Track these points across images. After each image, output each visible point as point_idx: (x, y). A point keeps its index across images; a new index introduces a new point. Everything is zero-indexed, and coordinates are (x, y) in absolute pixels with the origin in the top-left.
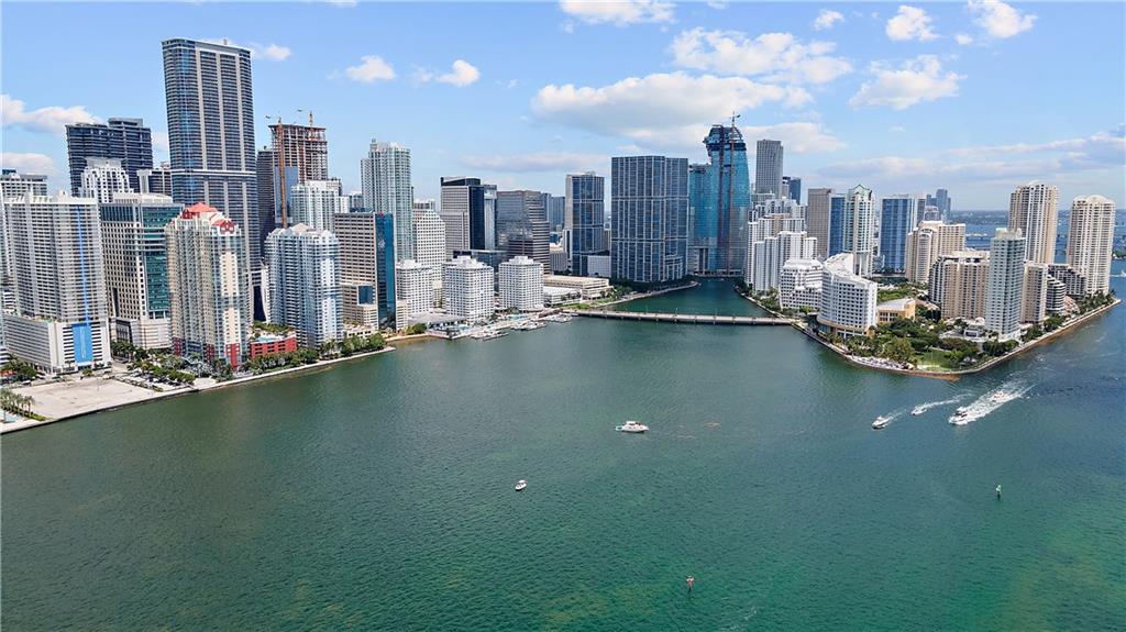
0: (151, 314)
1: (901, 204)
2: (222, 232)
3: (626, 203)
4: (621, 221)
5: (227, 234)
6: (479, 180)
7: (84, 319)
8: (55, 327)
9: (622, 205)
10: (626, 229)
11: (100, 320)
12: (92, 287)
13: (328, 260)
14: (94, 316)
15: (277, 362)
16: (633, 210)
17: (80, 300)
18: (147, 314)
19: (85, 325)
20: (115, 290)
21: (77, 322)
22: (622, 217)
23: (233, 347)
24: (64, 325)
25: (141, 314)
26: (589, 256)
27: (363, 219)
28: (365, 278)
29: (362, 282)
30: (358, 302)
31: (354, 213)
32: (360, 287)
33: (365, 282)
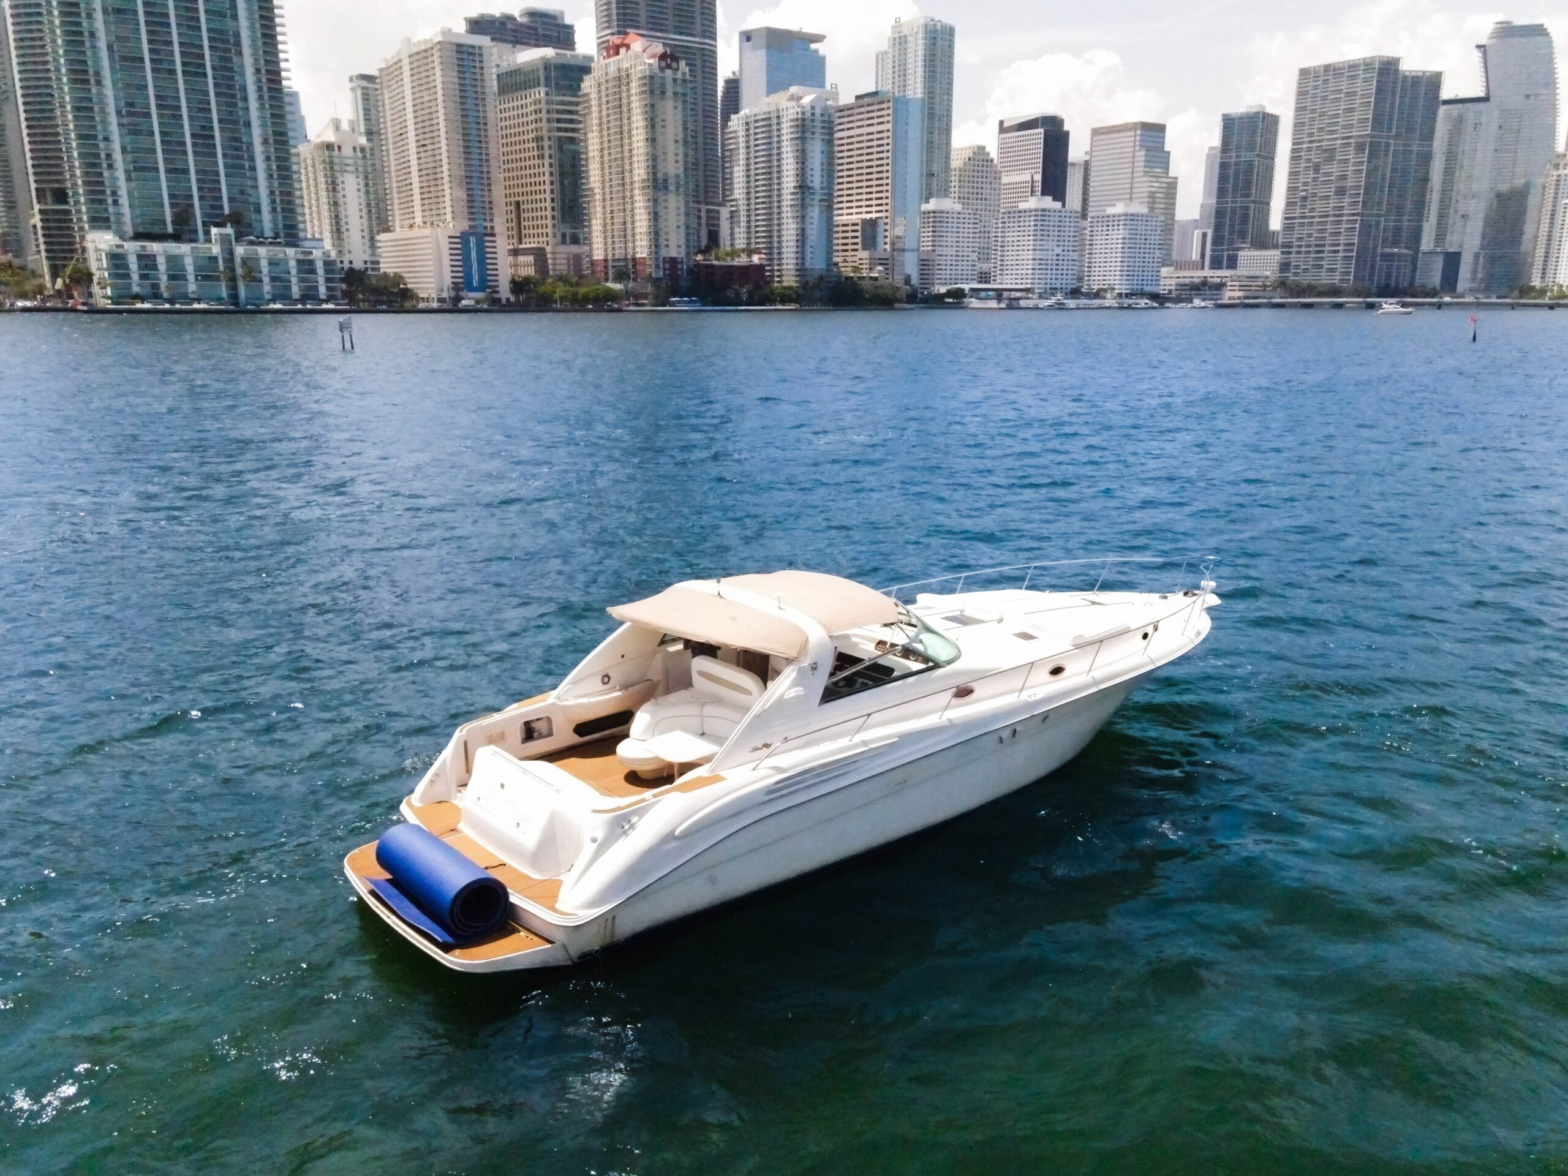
0: (563, 235)
2: (662, 69)
3: (1319, 150)
4: (1306, 183)
5: (669, 73)
6: (1061, 120)
7: (476, 227)
8: (439, 235)
9: (1309, 149)
10: (1314, 196)
11: (496, 231)
12: (486, 176)
13: (818, 144)
14: (488, 223)
15: (736, 296)
16: (1330, 161)
17: (470, 197)
19: (477, 234)
20: (518, 203)
21: (468, 230)
22: (1307, 175)
23: (673, 262)
24: (450, 231)
25: (551, 235)
26: (1240, 253)
27: (875, 107)
28: (874, 209)
29: (868, 216)
30: (859, 247)
31: (861, 102)
32: (864, 221)
33: (874, 216)
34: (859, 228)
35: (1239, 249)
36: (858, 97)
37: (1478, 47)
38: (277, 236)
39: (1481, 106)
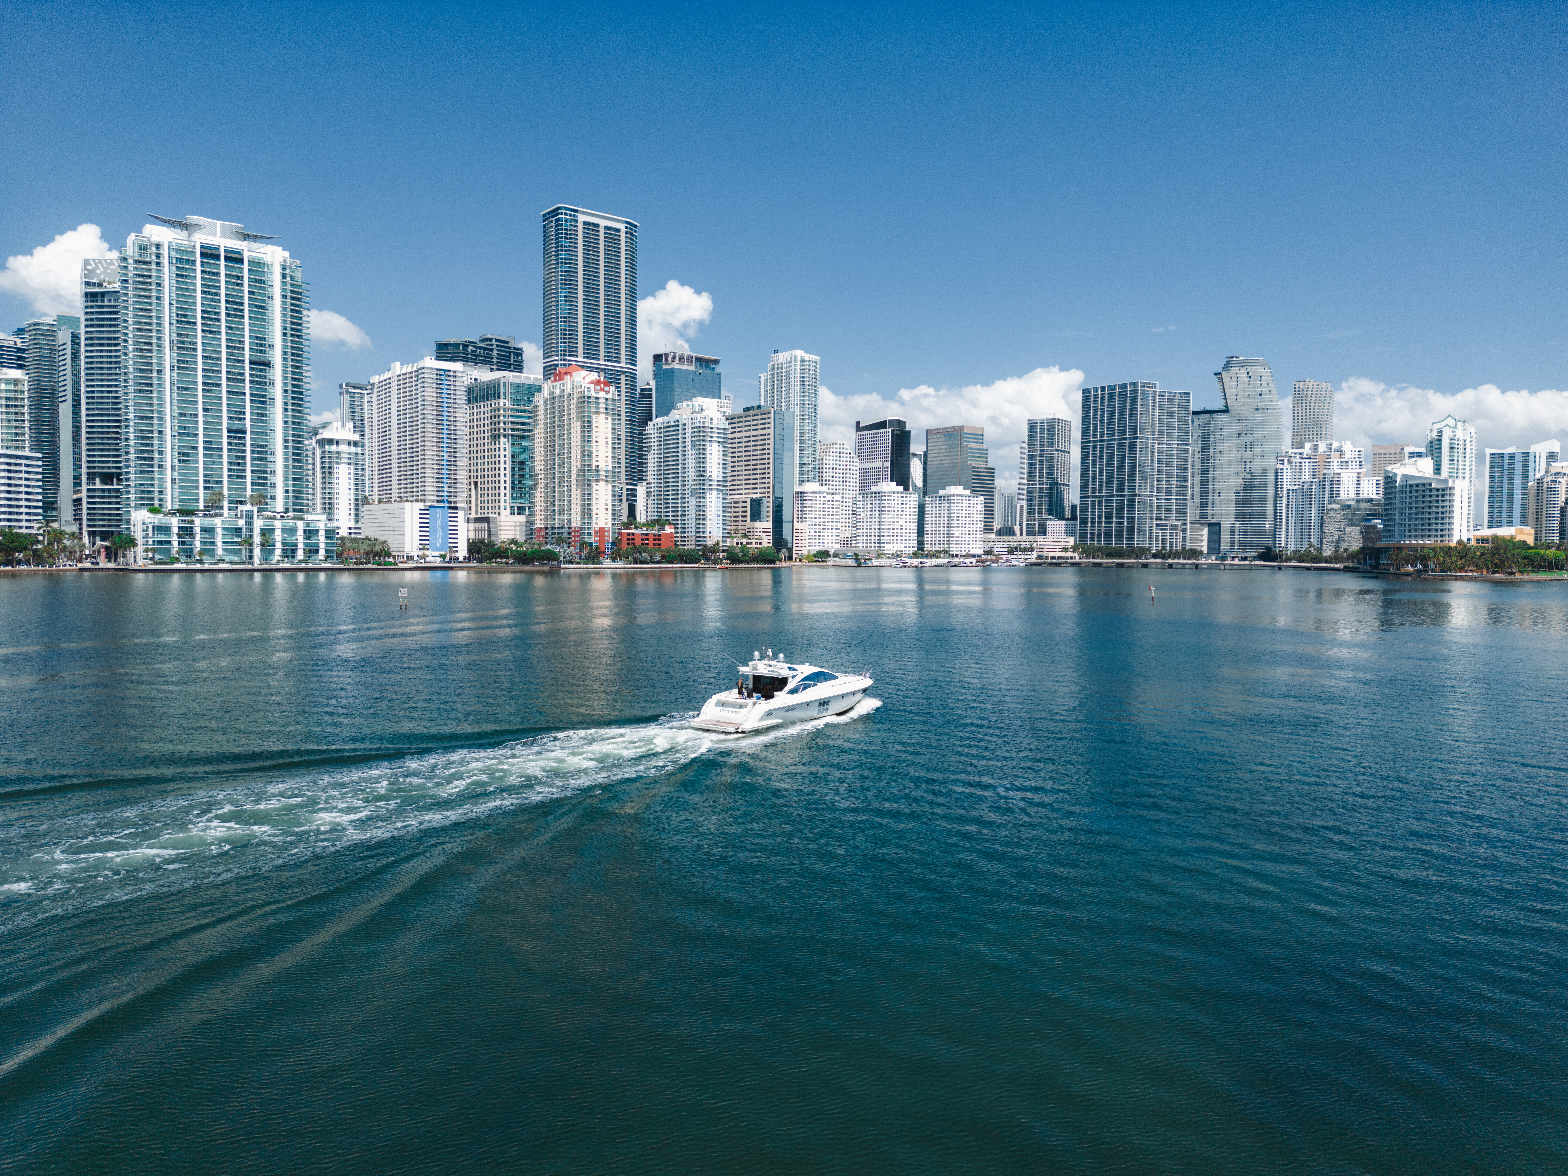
0: (512, 508)
1: (1519, 460)
2: (597, 392)
3: (1102, 447)
4: (1094, 472)
5: (602, 394)
6: (905, 423)
7: (443, 501)
8: (412, 508)
9: (1095, 447)
10: (1101, 481)
11: (458, 505)
12: (453, 464)
13: (715, 445)
14: (452, 499)
15: (651, 557)
16: (1110, 455)
17: (439, 479)
18: (508, 508)
19: (443, 507)
20: (476, 483)
21: (436, 504)
22: (1094, 465)
23: (602, 531)
24: (421, 505)
25: (502, 508)
26: (1048, 523)
27: (759, 417)
28: (758, 491)
29: (754, 496)
30: (748, 519)
31: (748, 413)
32: (752, 500)
33: (759, 496)
34: (748, 504)
35: (1047, 519)
36: (746, 410)
37: (1216, 374)
38: (287, 510)
39: (1224, 416)
